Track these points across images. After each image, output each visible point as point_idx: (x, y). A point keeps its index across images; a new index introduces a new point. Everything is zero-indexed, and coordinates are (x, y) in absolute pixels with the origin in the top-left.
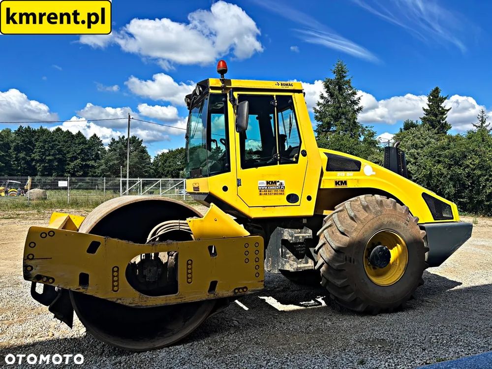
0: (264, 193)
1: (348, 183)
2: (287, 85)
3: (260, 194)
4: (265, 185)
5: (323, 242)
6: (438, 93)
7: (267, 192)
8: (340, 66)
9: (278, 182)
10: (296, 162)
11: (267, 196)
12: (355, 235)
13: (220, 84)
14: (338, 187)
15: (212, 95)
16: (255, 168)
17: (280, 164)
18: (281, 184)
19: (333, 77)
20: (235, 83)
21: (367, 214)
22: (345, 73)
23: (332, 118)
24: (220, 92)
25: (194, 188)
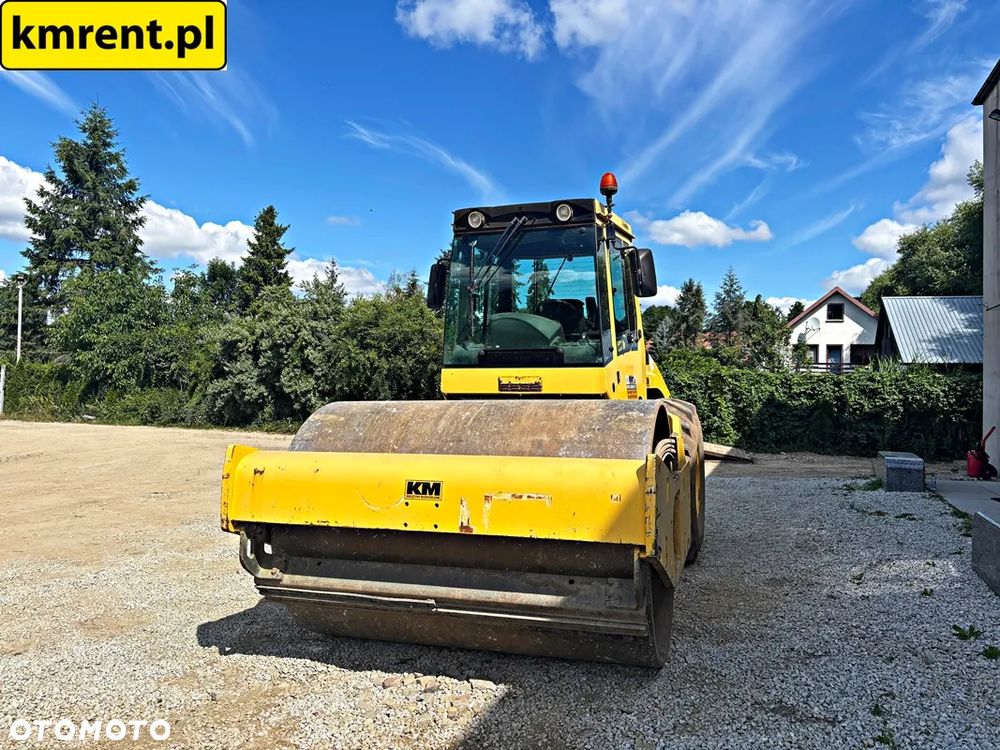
0: (629, 395)
1: (650, 381)
4: (629, 383)
6: (273, 217)
8: (98, 119)
9: (633, 377)
10: (637, 348)
16: (623, 355)
17: (632, 349)
18: (635, 381)
19: (81, 138)
22: (109, 135)
23: (79, 232)
25: (502, 387)
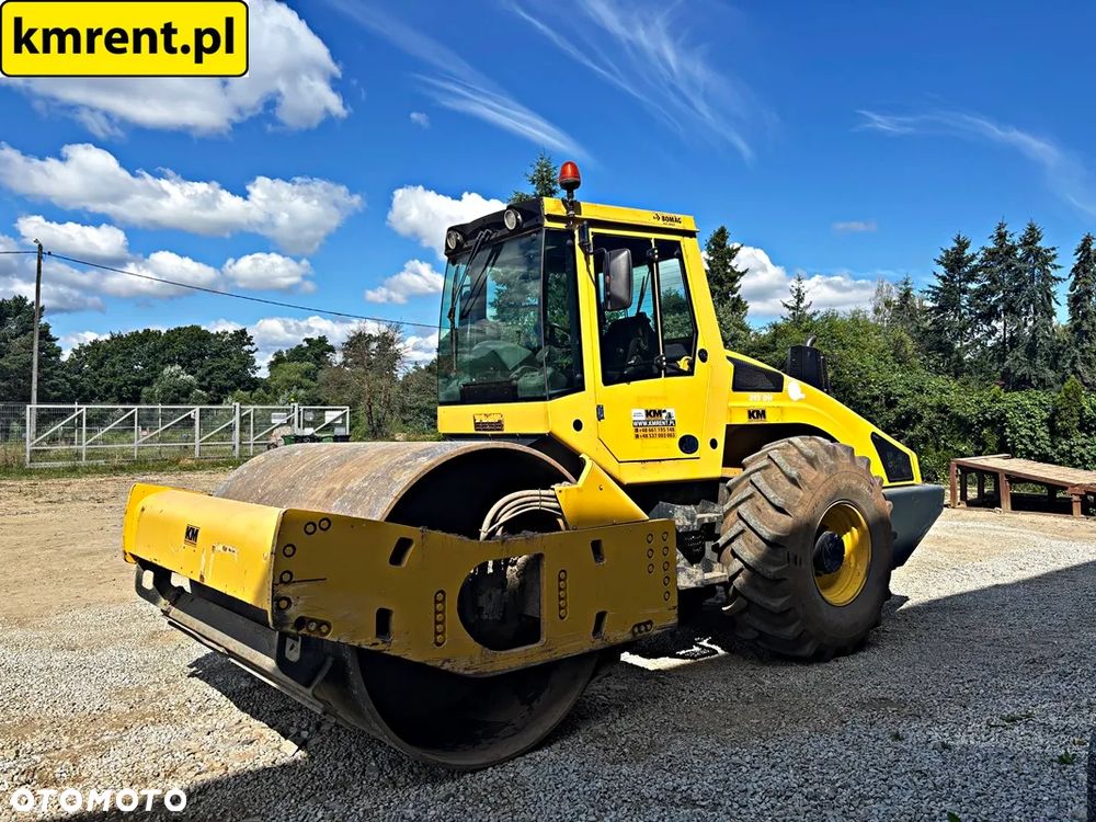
0: (641, 433)
1: (767, 414)
2: (671, 219)
3: (637, 436)
4: (644, 418)
5: (740, 528)
6: (725, 238)
7: (648, 433)
8: (545, 169)
9: (665, 411)
10: (690, 373)
11: (649, 441)
12: (801, 512)
13: (562, 212)
14: (754, 422)
15: (550, 231)
16: (625, 384)
17: (667, 375)
18: (670, 416)
19: (530, 190)
20: (589, 211)
21: (816, 473)
24: (562, 226)
25: (477, 425)
